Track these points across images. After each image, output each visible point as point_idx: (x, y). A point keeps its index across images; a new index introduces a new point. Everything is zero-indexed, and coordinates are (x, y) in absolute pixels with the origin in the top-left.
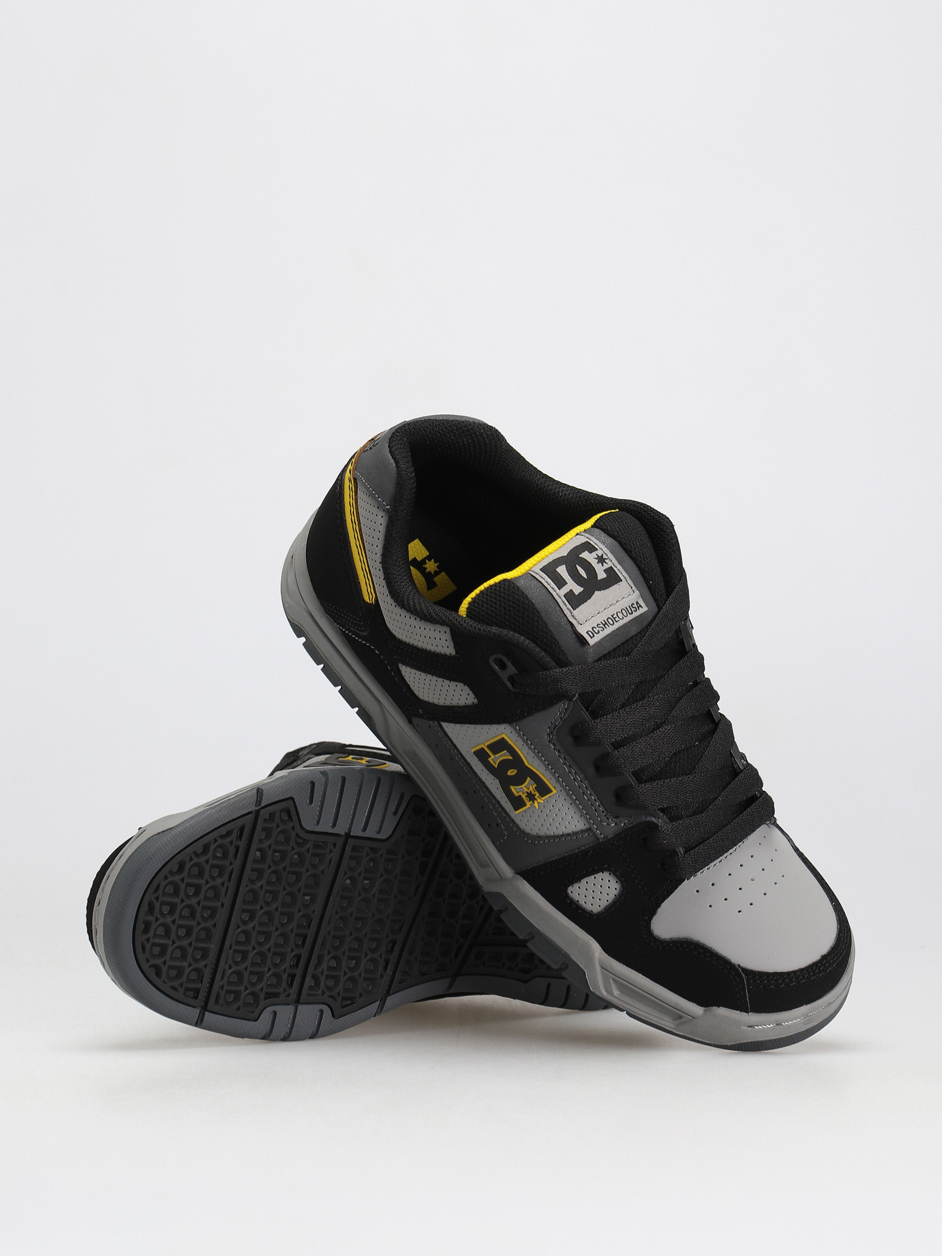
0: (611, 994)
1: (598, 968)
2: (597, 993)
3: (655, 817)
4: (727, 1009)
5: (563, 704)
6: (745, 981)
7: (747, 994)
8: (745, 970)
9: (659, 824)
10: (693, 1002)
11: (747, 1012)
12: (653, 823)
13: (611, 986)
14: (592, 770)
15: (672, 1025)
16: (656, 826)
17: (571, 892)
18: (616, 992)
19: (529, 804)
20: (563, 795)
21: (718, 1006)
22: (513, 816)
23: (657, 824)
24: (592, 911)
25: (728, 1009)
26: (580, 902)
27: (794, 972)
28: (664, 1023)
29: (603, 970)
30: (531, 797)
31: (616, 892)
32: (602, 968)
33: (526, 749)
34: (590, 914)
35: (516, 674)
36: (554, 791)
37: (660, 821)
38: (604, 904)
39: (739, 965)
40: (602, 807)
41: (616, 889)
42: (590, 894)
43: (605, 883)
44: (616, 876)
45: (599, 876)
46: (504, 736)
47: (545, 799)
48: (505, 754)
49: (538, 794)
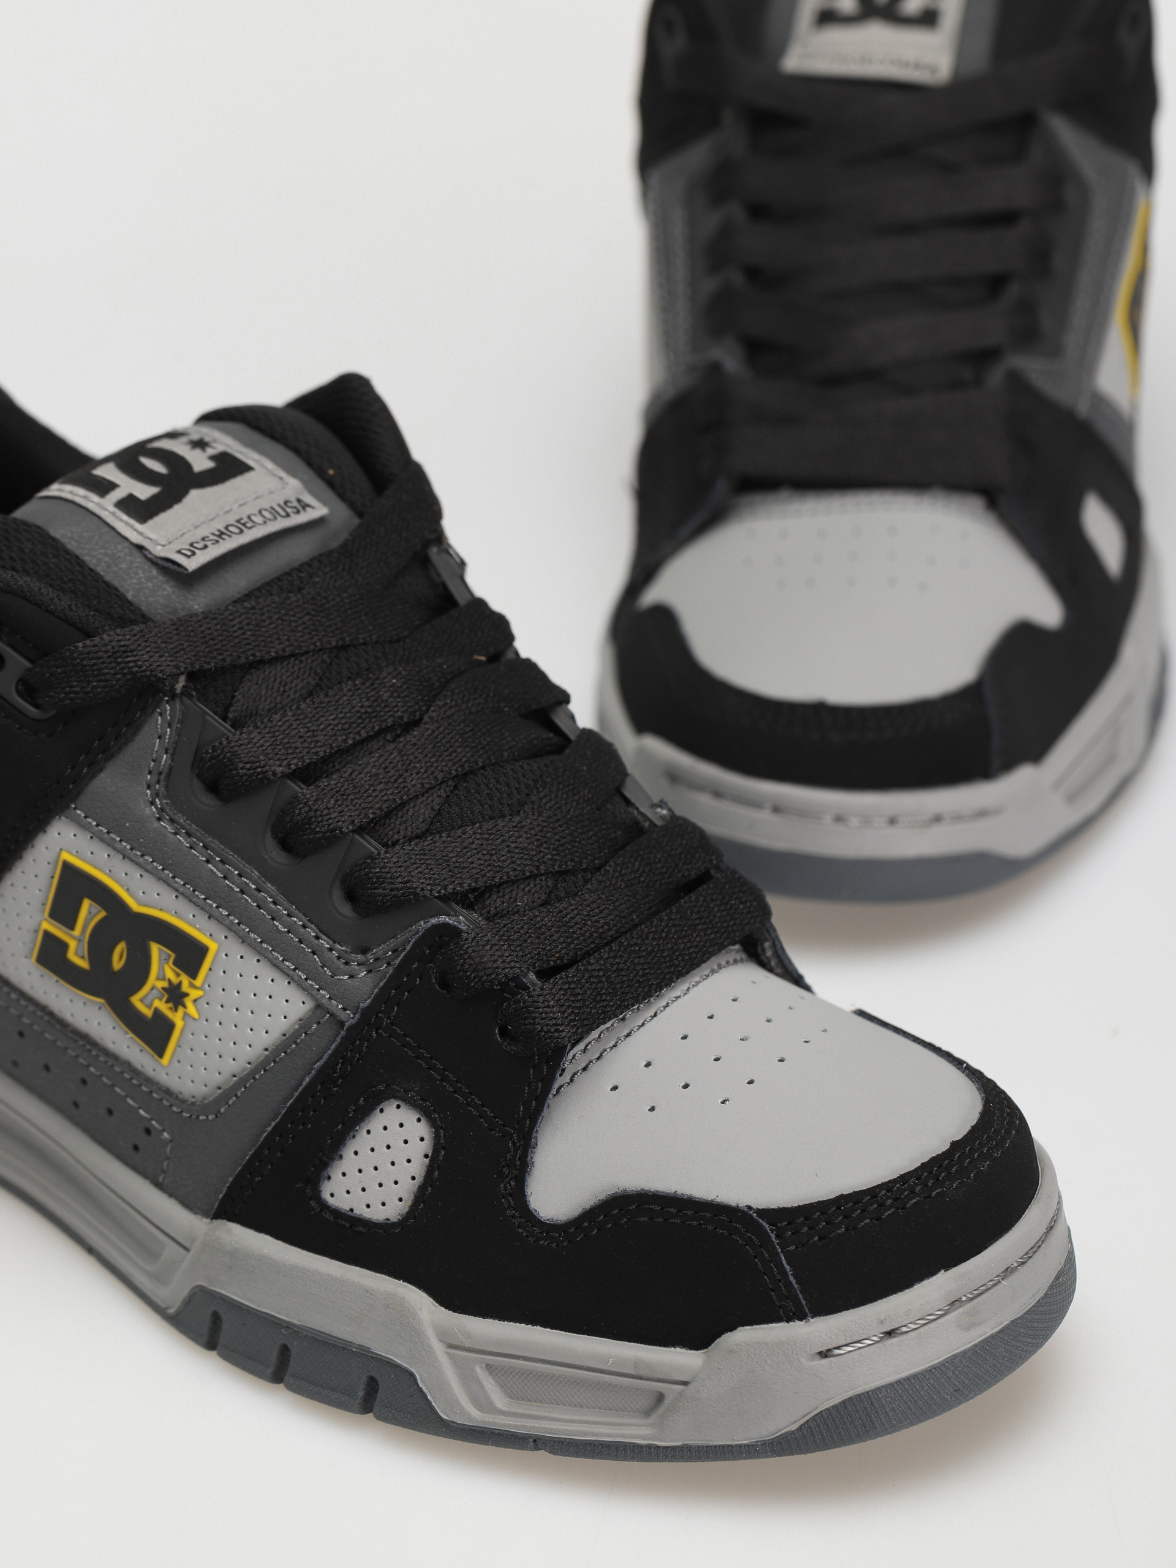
0: (490, 1408)
1: (438, 1348)
2: (459, 1420)
3: (448, 915)
4: (755, 1326)
5: (161, 714)
6: (773, 1236)
7: (788, 1268)
8: (764, 1213)
9: (462, 927)
10: (674, 1345)
11: (802, 1317)
12: (446, 925)
13: (482, 1387)
14: (275, 855)
15: (648, 1431)
16: (453, 932)
17: (332, 1195)
18: (500, 1401)
19: (177, 1018)
20: (235, 948)
21: (732, 1328)
22: (162, 1077)
23: (455, 928)
24: (388, 1219)
25: (758, 1326)
26: (357, 1212)
27: (888, 1186)
28: (627, 1431)
29: (452, 1351)
30: (175, 996)
31: (426, 1147)
32: (451, 1346)
33: (122, 867)
34: (385, 1227)
35: (29, 670)
36: (213, 946)
37: (461, 920)
38: (407, 1189)
39: (749, 1207)
40: (324, 937)
41: (422, 1139)
42: (370, 1178)
43: (395, 1136)
44: (413, 1104)
45: (376, 1121)
46: (66, 856)
47: (203, 984)
48: (88, 912)
49: (185, 980)
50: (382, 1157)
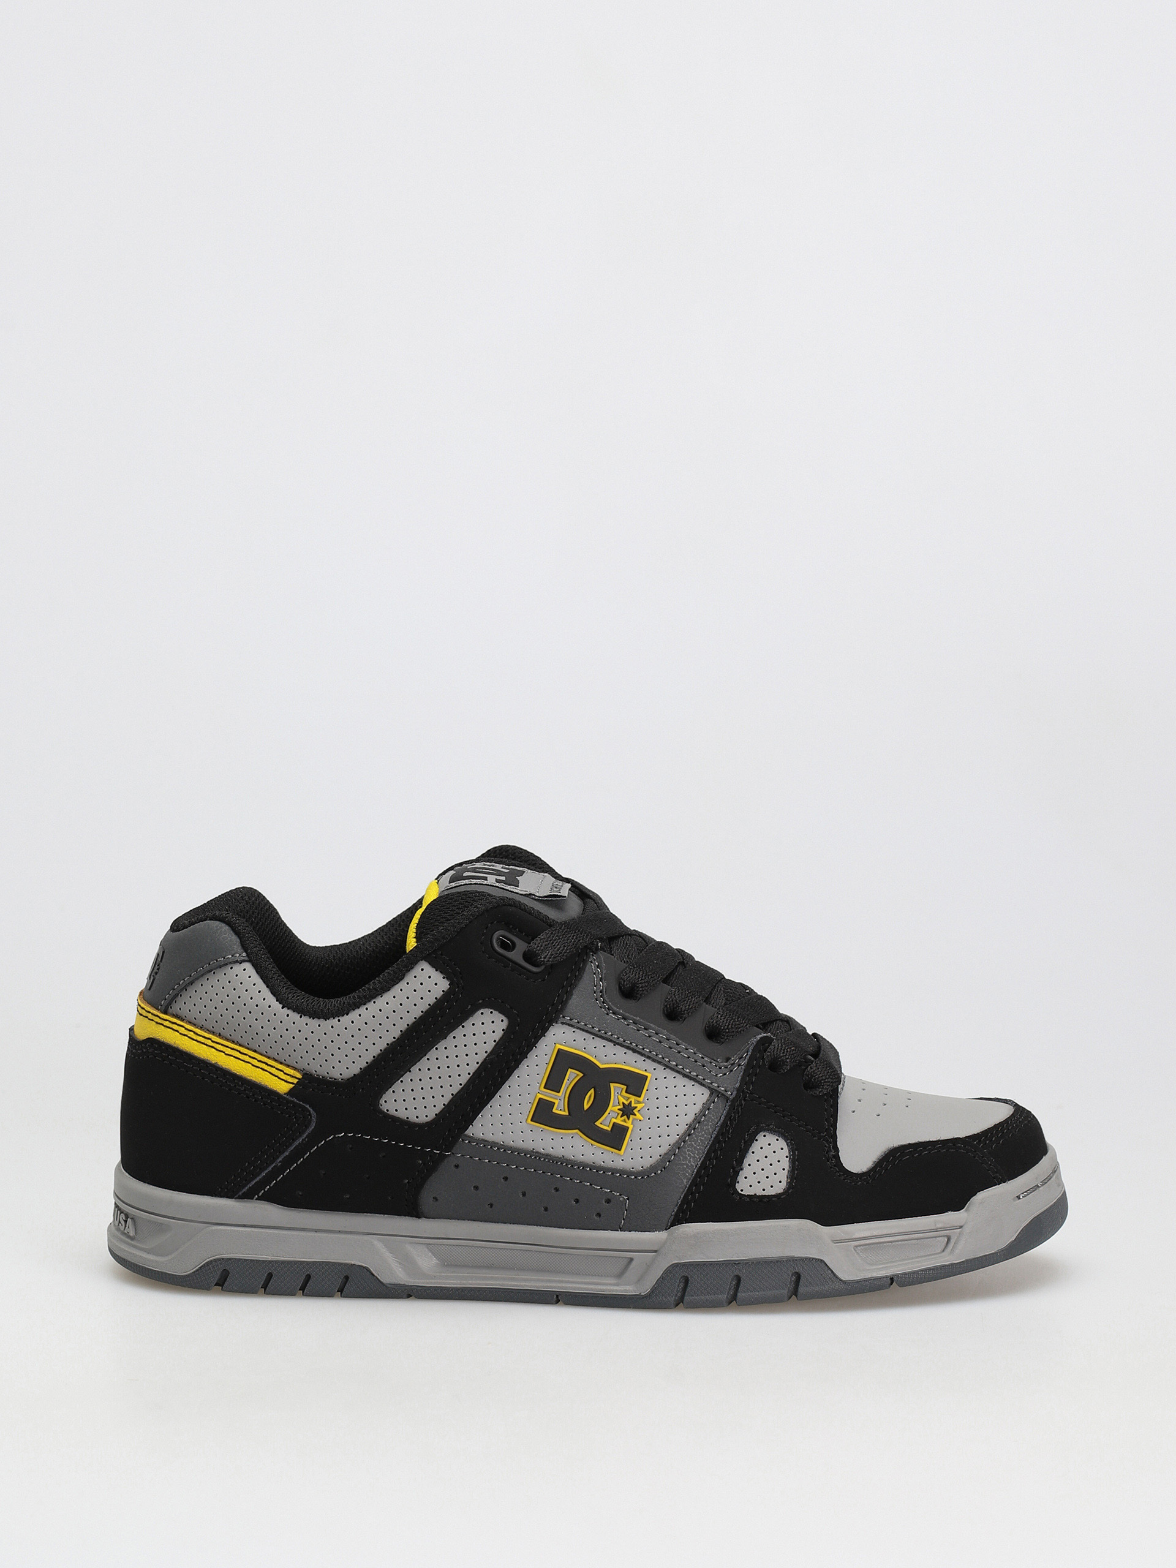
2: (851, 1278)
4: (985, 1190)
7: (991, 1158)
10: (947, 1211)
11: (1004, 1181)
12: (765, 1038)
17: (742, 1189)
19: (629, 1124)
20: (662, 1073)
21: (973, 1195)
22: (619, 1163)
24: (776, 1194)
26: (758, 1193)
30: (628, 1111)
31: (786, 1152)
32: (838, 1242)
34: (776, 1198)
35: (528, 947)
36: (649, 1075)
38: (783, 1175)
40: (706, 1056)
41: (783, 1149)
42: (761, 1176)
43: (768, 1150)
44: (772, 1131)
45: (756, 1146)
46: (559, 1046)
47: (644, 1099)
48: (572, 1076)
49: (633, 1098)
50: (764, 1163)
